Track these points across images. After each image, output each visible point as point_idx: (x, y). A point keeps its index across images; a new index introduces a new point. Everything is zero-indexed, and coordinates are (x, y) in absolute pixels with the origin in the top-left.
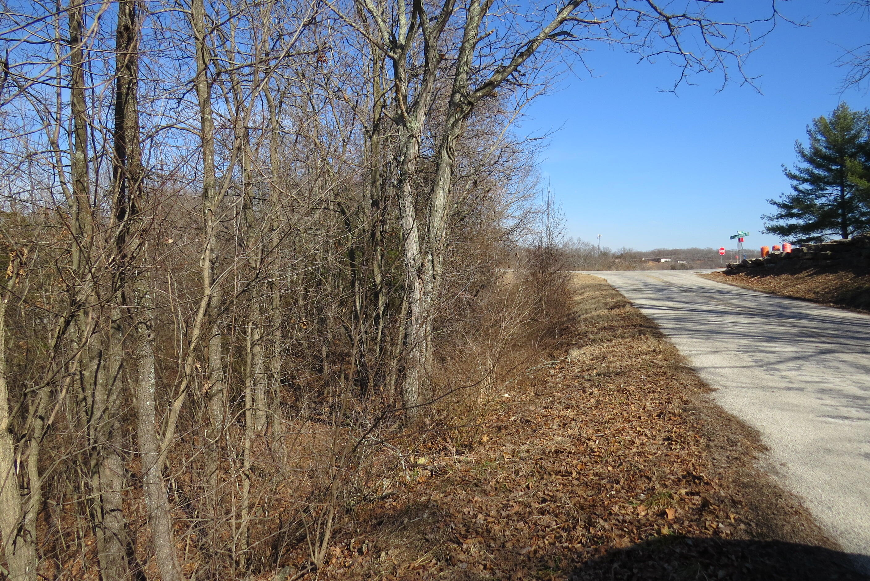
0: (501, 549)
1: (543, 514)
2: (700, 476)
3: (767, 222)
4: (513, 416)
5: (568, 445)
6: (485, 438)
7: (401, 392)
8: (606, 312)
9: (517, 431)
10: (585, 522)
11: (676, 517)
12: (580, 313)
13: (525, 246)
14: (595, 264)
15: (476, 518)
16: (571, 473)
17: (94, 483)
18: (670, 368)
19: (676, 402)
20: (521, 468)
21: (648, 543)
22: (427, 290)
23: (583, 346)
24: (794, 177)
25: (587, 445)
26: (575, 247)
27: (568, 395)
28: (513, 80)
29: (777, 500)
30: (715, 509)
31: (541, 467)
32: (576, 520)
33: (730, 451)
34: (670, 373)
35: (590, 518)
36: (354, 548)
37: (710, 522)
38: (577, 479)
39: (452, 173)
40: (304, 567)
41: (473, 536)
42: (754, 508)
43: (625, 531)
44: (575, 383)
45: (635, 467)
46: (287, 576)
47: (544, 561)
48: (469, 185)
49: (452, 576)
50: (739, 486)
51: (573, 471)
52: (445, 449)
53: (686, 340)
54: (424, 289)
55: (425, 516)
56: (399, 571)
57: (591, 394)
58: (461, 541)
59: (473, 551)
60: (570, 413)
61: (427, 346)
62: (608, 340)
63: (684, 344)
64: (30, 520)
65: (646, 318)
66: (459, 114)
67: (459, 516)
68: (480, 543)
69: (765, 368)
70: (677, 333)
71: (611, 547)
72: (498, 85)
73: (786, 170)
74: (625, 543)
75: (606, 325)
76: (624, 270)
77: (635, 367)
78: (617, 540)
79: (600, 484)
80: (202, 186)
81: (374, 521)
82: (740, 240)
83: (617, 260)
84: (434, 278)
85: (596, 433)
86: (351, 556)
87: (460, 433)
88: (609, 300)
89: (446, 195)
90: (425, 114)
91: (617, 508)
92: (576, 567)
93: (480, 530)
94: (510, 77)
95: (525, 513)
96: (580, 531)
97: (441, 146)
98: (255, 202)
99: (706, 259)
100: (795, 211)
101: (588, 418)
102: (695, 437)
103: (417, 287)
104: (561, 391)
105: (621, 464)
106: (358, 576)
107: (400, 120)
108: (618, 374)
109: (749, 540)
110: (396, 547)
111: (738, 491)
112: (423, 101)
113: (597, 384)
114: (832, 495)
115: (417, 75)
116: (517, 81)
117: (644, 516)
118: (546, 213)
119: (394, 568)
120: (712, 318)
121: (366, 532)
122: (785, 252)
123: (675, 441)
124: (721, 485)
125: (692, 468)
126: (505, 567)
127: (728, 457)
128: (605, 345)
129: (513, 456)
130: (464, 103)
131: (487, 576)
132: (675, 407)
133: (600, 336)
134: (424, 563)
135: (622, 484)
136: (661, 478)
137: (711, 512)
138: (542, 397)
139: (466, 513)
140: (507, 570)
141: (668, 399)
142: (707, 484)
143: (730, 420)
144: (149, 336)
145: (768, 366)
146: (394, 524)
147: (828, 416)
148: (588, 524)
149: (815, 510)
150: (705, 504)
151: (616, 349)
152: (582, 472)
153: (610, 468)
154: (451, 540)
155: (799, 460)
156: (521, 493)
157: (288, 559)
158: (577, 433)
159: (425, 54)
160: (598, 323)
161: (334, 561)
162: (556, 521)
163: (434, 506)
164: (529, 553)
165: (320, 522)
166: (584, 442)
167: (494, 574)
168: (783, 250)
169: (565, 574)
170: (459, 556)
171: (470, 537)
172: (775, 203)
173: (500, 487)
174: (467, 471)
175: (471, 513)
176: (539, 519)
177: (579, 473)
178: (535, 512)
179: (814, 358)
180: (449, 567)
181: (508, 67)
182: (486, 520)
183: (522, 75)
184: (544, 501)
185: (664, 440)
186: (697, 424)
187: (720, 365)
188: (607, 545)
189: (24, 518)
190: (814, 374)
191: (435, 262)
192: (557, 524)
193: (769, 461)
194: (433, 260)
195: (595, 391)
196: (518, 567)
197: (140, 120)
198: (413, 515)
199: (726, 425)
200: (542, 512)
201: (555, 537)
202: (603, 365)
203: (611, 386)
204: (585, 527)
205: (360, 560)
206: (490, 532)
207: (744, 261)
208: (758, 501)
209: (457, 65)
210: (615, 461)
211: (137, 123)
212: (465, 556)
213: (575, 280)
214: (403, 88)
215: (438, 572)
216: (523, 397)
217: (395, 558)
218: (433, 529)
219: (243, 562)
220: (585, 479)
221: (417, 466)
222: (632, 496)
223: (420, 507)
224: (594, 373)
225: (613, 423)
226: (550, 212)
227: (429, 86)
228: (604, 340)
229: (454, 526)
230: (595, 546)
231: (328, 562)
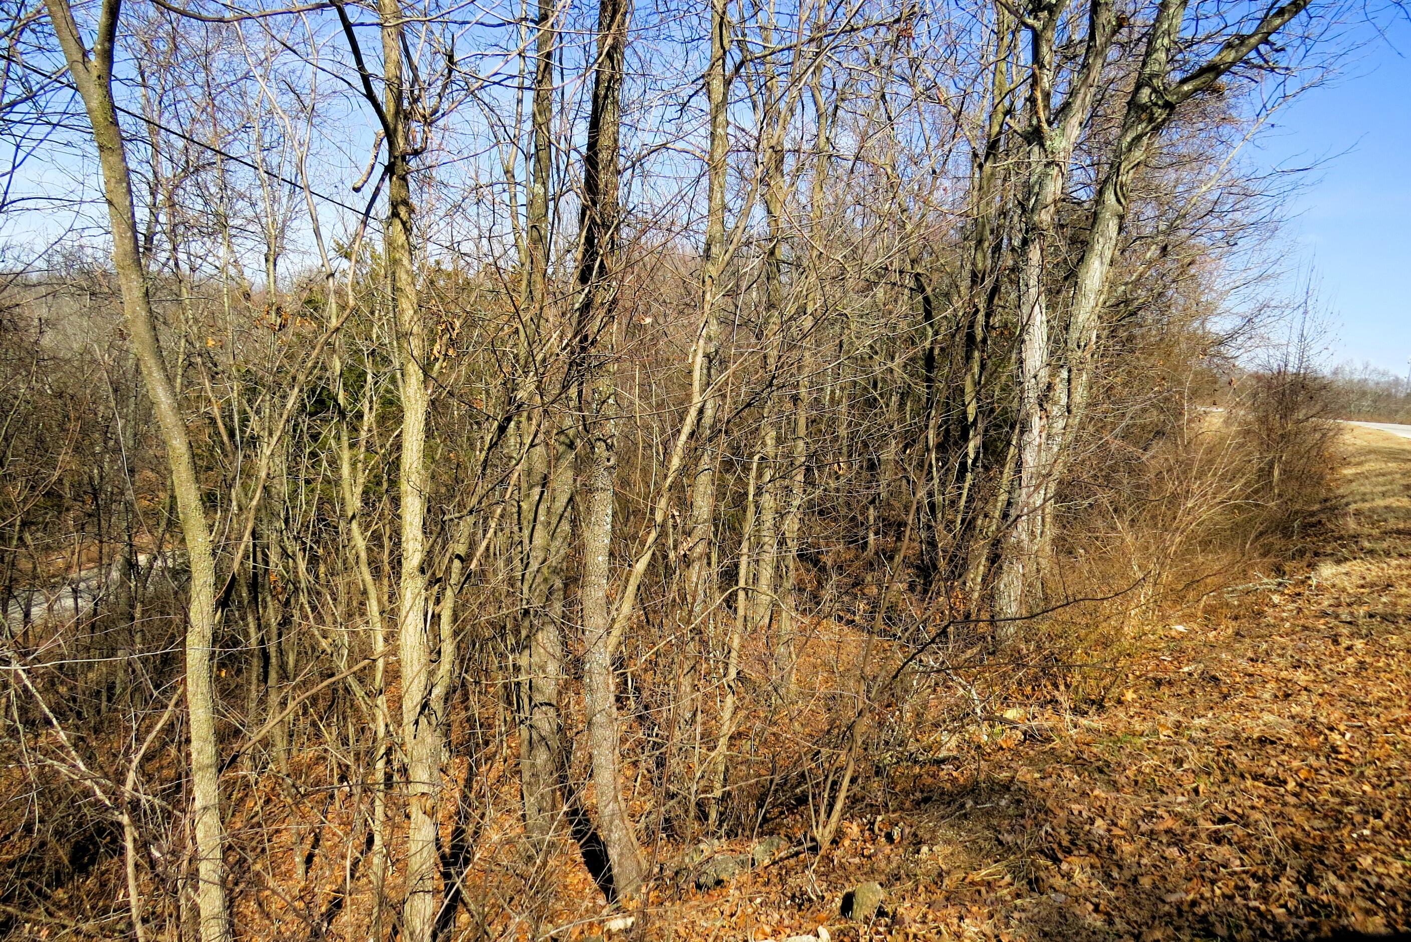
0: (1130, 884)
1: (1218, 842)
4: (1187, 665)
5: (1286, 731)
6: (1130, 696)
7: (990, 597)
8: (1405, 502)
9: (1192, 692)
10: (1299, 872)
12: (1350, 499)
13: (1251, 368)
14: (1397, 412)
15: (1092, 824)
16: (1285, 782)
17: (523, 661)
20: (1187, 757)
22: (1054, 430)
23: (1347, 559)
25: (1326, 739)
26: (1356, 377)
27: (1300, 644)
28: (1258, 61)
31: (1226, 762)
32: (1281, 866)
35: (1310, 869)
36: (880, 830)
38: (1296, 795)
39: (1121, 229)
40: (800, 843)
41: (1082, 853)
43: (1378, 905)
44: (1320, 624)
46: (774, 850)
47: (1208, 922)
48: (1153, 252)
49: (1036, 910)
51: (1289, 779)
52: (1054, 701)
54: (1048, 428)
55: (1003, 803)
56: (946, 881)
57: (1349, 648)
58: (1060, 856)
59: (1078, 876)
60: (1301, 677)
61: (1043, 525)
62: (1401, 555)
64: (437, 696)
66: (1144, 125)
67: (1062, 814)
68: (1092, 867)
71: (1344, 927)
72: (1227, 69)
74: (1377, 924)
75: (1401, 526)
78: (1359, 916)
79: (1341, 812)
80: (703, 239)
81: (918, 795)
84: (1069, 412)
85: (1349, 720)
86: (874, 841)
87: (1084, 678)
89: (1106, 267)
90: (1081, 124)
91: (1369, 860)
93: (1097, 846)
94: (1253, 54)
95: (1184, 834)
96: (1286, 886)
97: (1105, 181)
98: (784, 268)
101: (1335, 691)
103: (1037, 423)
104: (1287, 635)
105: (1391, 784)
106: (880, 874)
107: (1035, 136)
110: (948, 842)
112: (1079, 102)
113: (1364, 632)
115: (1075, 57)
116: (1267, 62)
118: (1301, 310)
119: (940, 875)
121: (902, 809)
126: (1133, 916)
128: (1394, 563)
129: (1176, 733)
130: (1156, 104)
131: (1099, 924)
133: (1385, 545)
134: (990, 878)
135: (1387, 819)
138: (1248, 640)
139: (1076, 813)
140: (1136, 922)
144: (608, 460)
146: (949, 804)
148: (1305, 877)
152: (1307, 784)
153: (1367, 788)
154: (1042, 852)
156: (1180, 799)
157: (781, 825)
158: (1309, 713)
159: (1091, 18)
160: (1385, 521)
161: (847, 843)
162: (1241, 859)
163: (1020, 789)
164: (1182, 903)
165: (831, 779)
166: (1321, 733)
167: (1110, 922)
170: (1052, 880)
171: (1076, 853)
173: (1145, 781)
174: (1088, 744)
175: (1084, 814)
176: (1209, 849)
177: (1301, 785)
178: (1203, 835)
180: (1033, 894)
181: (1250, 37)
182: (1109, 831)
183: (1277, 51)
184: (1224, 820)
188: (1337, 922)
189: (430, 691)
191: (1073, 384)
192: (1243, 865)
194: (1069, 381)
195: (1359, 644)
196: (1157, 922)
197: (621, 137)
198: (983, 798)
200: (1217, 839)
201: (1237, 887)
202: (1384, 599)
203: (1394, 640)
204: (1298, 882)
205: (887, 849)
206: (1114, 852)
209: (1151, 38)
210: (1379, 777)
211: (616, 141)
212: (1064, 882)
213: (1347, 437)
214: (1045, 80)
215: (1013, 898)
216: (1212, 635)
217: (943, 860)
218: (1013, 827)
219: (713, 815)
220: (1312, 798)
221: (1003, 721)
222: (1405, 846)
223: (997, 788)
224: (1362, 611)
225: (1386, 708)
226: (1310, 308)
227: (1092, 76)
228: (1393, 554)
229: (1050, 830)
230: (1311, 919)
231: (837, 843)
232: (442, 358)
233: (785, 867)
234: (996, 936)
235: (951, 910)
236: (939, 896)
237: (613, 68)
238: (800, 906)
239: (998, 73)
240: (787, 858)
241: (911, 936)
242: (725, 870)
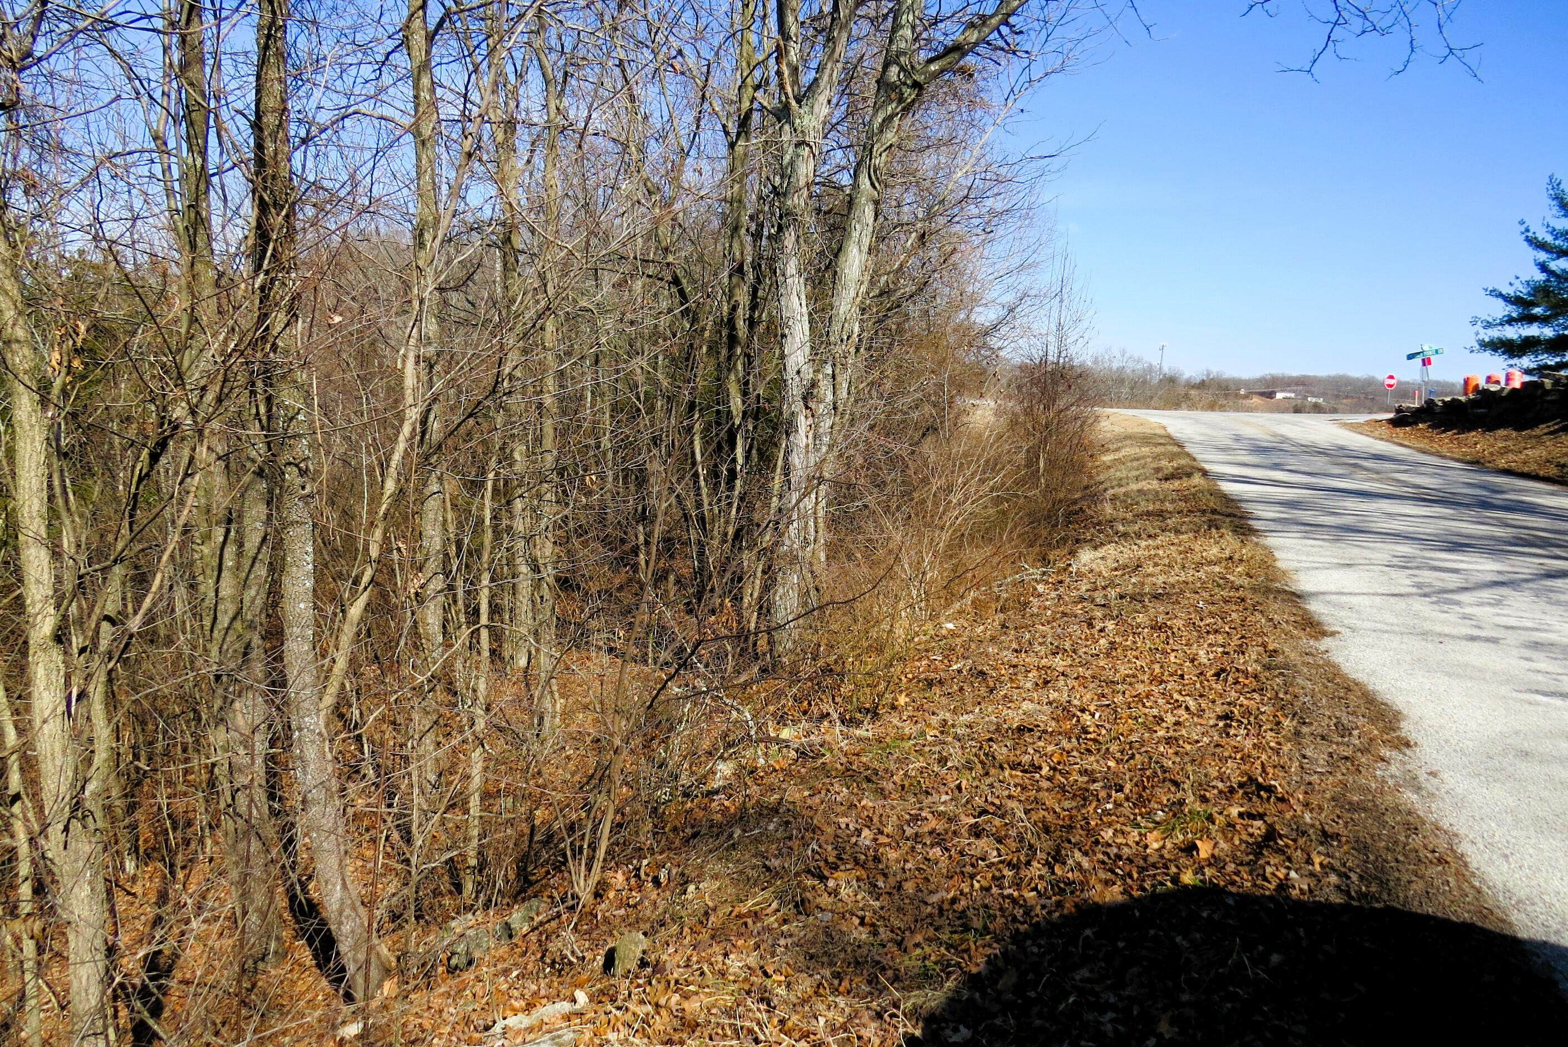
0: (895, 892)
1: (978, 836)
2: (1271, 786)
3: (1482, 331)
4: (957, 662)
5: (1044, 718)
6: (902, 700)
7: (765, 609)
8: (1155, 484)
9: (961, 689)
10: (1049, 854)
11: (1213, 856)
12: (1108, 485)
13: (1017, 360)
14: (1152, 398)
15: (859, 836)
16: (1040, 768)
17: (219, 738)
18: (1254, 590)
19: (1253, 653)
20: (951, 755)
21: (1154, 897)
22: (821, 430)
23: (1103, 544)
24: (1542, 246)
25: (1078, 721)
26: (1115, 365)
27: (1060, 631)
28: (1001, 43)
29: (1407, 837)
30: (1287, 846)
31: (986, 755)
32: (1033, 851)
33: (1337, 744)
34: (1251, 598)
35: (1058, 850)
36: (646, 874)
37: (1274, 869)
38: (1049, 779)
39: (877, 216)
41: (848, 866)
42: (1362, 847)
43: (1117, 874)
44: (1078, 609)
45: (1157, 763)
46: (533, 914)
47: (966, 917)
48: (912, 240)
49: (802, 934)
50: (1342, 807)
51: (1044, 765)
52: (827, 714)
53: (1294, 541)
54: (815, 427)
55: (771, 827)
56: (712, 919)
57: (1102, 630)
58: (826, 873)
59: (843, 892)
60: (1059, 663)
62: (1150, 536)
63: (1289, 549)
64: (92, 793)
65: (1227, 499)
66: (894, 105)
67: (829, 830)
68: (858, 879)
69: (1435, 599)
70: (1279, 528)
71: (1085, 901)
72: (972, 50)
73: (1527, 230)
74: (1114, 894)
75: (1151, 508)
76: (1202, 409)
77: (1191, 586)
78: (1099, 887)
79: (1087, 790)
81: (688, 831)
82: (1426, 362)
83: (1193, 392)
84: (836, 409)
85: (1099, 700)
86: (640, 888)
87: (860, 687)
88: (1164, 463)
89: (864, 256)
90: (829, 101)
91: (1110, 832)
92: (1018, 929)
93: (863, 857)
94: (995, 35)
95: (946, 832)
96: (1037, 869)
97: (859, 164)
99: (1362, 396)
100: (1537, 311)
101: (1088, 673)
102: (1275, 716)
103: (803, 422)
104: (1049, 623)
105: (1133, 757)
106: (645, 922)
107: (784, 113)
108: (1156, 597)
109: (1340, 904)
110: (715, 877)
111: (1339, 817)
112: (826, 78)
113: (1115, 613)
114: (1514, 833)
116: (1008, 44)
117: (1157, 850)
118: (1058, 298)
119: (706, 914)
120: (1352, 504)
121: (670, 849)
122: (1509, 388)
123: (1238, 721)
124: (1306, 805)
125: (1259, 771)
126: (897, 923)
127: (1331, 755)
128: (1143, 544)
129: (942, 733)
130: (905, 84)
131: (864, 936)
132: (1251, 661)
133: (1137, 528)
134: (757, 908)
135: (1127, 791)
136: (1200, 785)
137: (1280, 851)
138: (1013, 632)
139: (843, 826)
140: (899, 928)
141: (1241, 646)
142: (1282, 800)
143: (1348, 689)
144: (303, 488)
145: (1441, 596)
146: (718, 836)
147: (1537, 692)
148: (1053, 858)
149: (1476, 857)
150: (1271, 835)
151: (1161, 552)
152: (1060, 767)
153: (1112, 764)
154: (808, 872)
155: (1465, 767)
156: (944, 798)
157: (545, 887)
158: (1064, 698)
160: (1138, 504)
161: (612, 894)
162: (998, 849)
163: (789, 810)
164: (943, 902)
166: (1074, 715)
167: (875, 933)
168: (1507, 384)
169: (997, 941)
170: (818, 900)
171: (842, 867)
172: (1501, 295)
173: (911, 785)
174: (858, 755)
175: (851, 826)
176: (969, 844)
177: (1054, 769)
178: (964, 831)
179: (1531, 585)
180: (799, 917)
181: (992, 16)
182: (875, 840)
183: (1017, 33)
184: (984, 812)
185: (1219, 718)
186: (1286, 693)
187: (1351, 590)
188: (1079, 897)
189: (83, 788)
190: (1524, 614)
191: (839, 379)
192: (1000, 856)
193: (1408, 767)
194: (834, 377)
195: (1110, 625)
196: (918, 925)
198: (751, 825)
199: (1340, 698)
200: (977, 832)
201: (994, 878)
202: (1133, 580)
203: (1141, 618)
204: (1047, 863)
205: (654, 895)
206: (880, 862)
207: (1430, 403)
208: (1372, 836)
209: (896, 11)
210: (1122, 752)
211: (283, 101)
212: (831, 900)
213: (1104, 424)
214: (792, 53)
215: (780, 925)
216: (980, 630)
217: (710, 896)
218: (780, 850)
219: (469, 886)
220: (1063, 780)
221: (778, 741)
222: (1141, 814)
223: (765, 812)
224: (1112, 593)
225: (1130, 684)
226: (1065, 297)
227: (838, 50)
228: (1144, 536)
229: (816, 848)
230: (1058, 897)
231: (601, 896)
232: (64, 370)
233: (546, 931)
234: (761, 968)
235: (717, 948)
236: (705, 936)
237: (274, 12)
238: (560, 971)
239: (745, 43)
240: (549, 921)
241: (672, 983)
242: (478, 945)
